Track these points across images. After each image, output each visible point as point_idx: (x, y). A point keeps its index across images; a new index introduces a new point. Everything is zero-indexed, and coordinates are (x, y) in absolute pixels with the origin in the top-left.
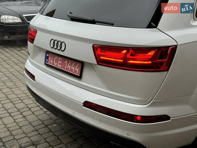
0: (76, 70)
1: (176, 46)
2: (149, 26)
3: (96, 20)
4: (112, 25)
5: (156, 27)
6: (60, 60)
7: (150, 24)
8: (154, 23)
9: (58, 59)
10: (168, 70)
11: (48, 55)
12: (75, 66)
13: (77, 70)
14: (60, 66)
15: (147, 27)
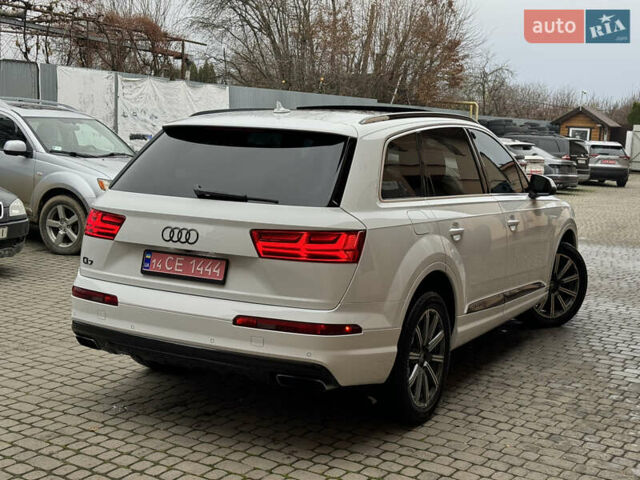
0: (216, 272)
1: (365, 231)
2: (331, 205)
3: (248, 196)
4: (276, 203)
5: (338, 206)
6: (179, 262)
7: (331, 201)
8: (335, 200)
9: (174, 260)
10: (357, 262)
11: (148, 257)
12: (212, 266)
13: (218, 271)
14: (178, 271)
15: (328, 206)
